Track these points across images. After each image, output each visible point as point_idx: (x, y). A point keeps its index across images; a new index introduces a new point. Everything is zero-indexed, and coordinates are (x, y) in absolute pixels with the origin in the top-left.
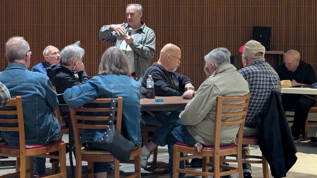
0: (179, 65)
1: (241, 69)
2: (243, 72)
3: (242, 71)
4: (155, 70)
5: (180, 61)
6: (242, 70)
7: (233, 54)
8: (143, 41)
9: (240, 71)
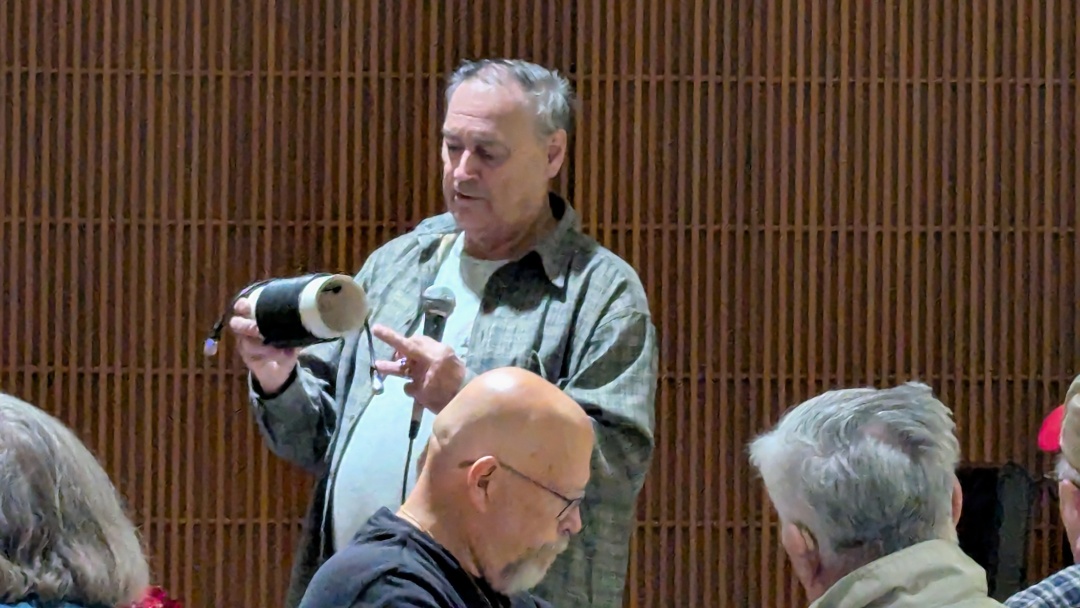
0: (564, 546)
1: (1053, 570)
2: (1068, 595)
3: (1058, 591)
4: (394, 572)
5: (577, 517)
6: (1057, 584)
7: (996, 457)
8: (541, 355)
9: (1047, 588)
